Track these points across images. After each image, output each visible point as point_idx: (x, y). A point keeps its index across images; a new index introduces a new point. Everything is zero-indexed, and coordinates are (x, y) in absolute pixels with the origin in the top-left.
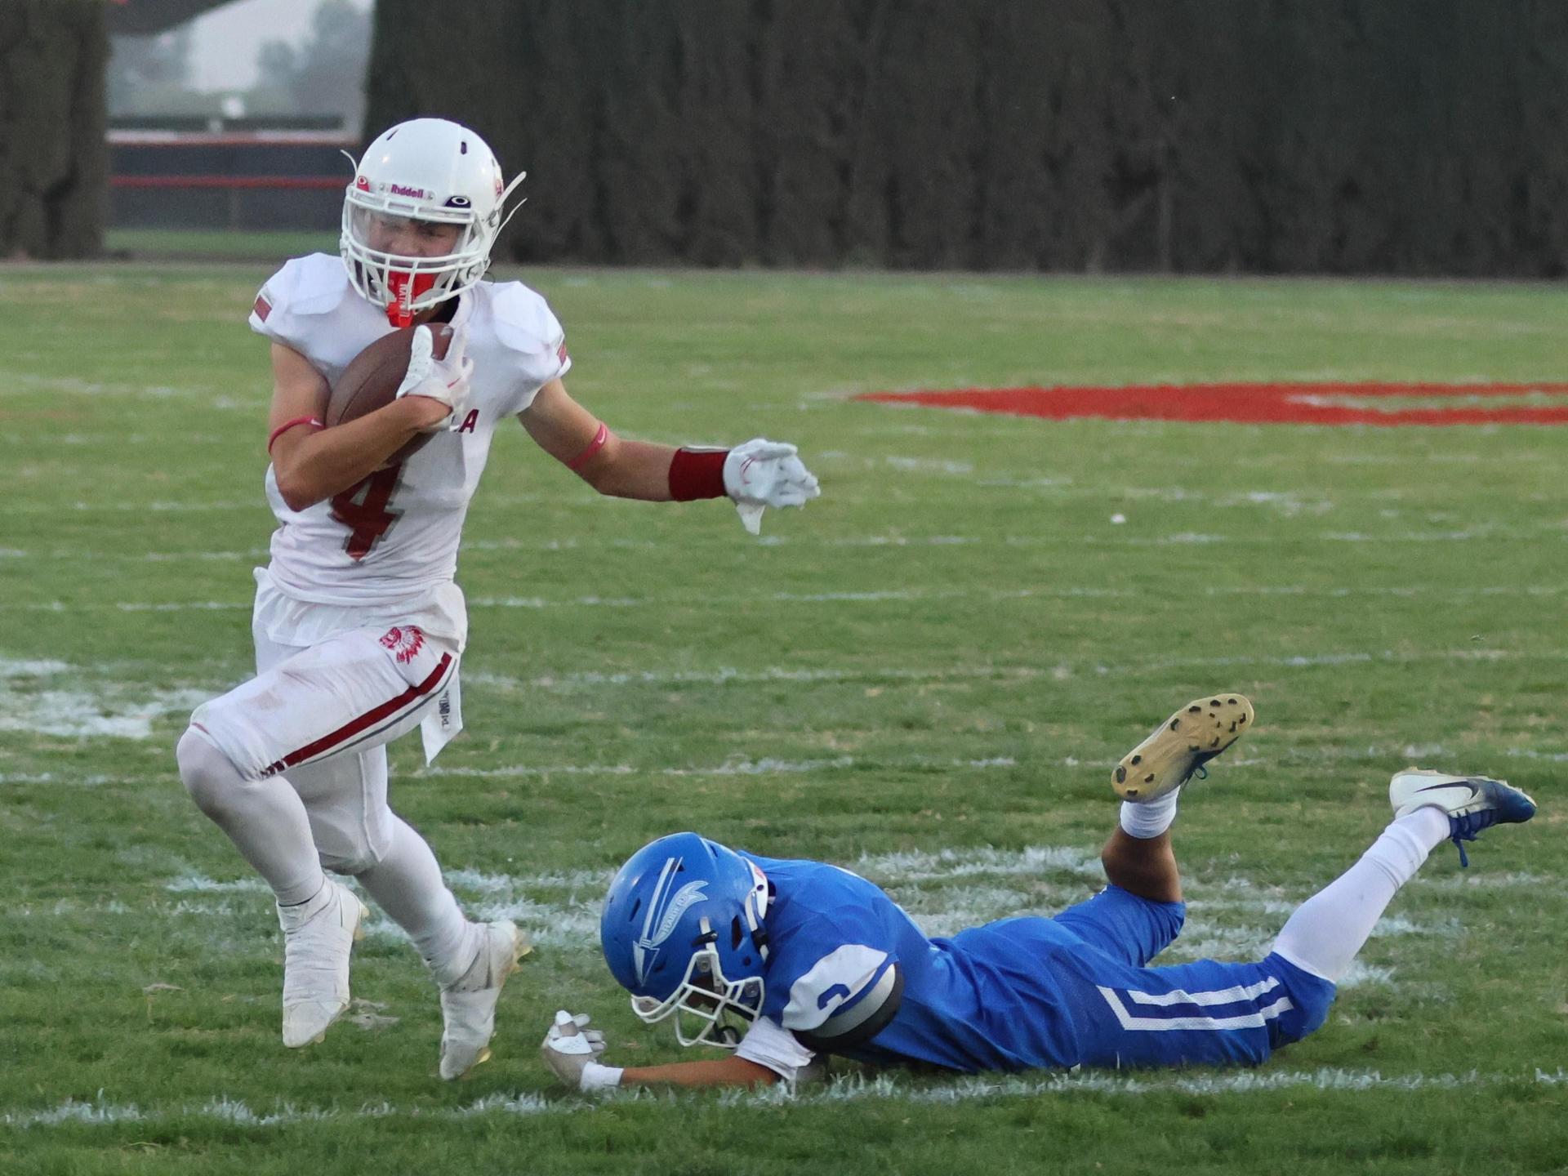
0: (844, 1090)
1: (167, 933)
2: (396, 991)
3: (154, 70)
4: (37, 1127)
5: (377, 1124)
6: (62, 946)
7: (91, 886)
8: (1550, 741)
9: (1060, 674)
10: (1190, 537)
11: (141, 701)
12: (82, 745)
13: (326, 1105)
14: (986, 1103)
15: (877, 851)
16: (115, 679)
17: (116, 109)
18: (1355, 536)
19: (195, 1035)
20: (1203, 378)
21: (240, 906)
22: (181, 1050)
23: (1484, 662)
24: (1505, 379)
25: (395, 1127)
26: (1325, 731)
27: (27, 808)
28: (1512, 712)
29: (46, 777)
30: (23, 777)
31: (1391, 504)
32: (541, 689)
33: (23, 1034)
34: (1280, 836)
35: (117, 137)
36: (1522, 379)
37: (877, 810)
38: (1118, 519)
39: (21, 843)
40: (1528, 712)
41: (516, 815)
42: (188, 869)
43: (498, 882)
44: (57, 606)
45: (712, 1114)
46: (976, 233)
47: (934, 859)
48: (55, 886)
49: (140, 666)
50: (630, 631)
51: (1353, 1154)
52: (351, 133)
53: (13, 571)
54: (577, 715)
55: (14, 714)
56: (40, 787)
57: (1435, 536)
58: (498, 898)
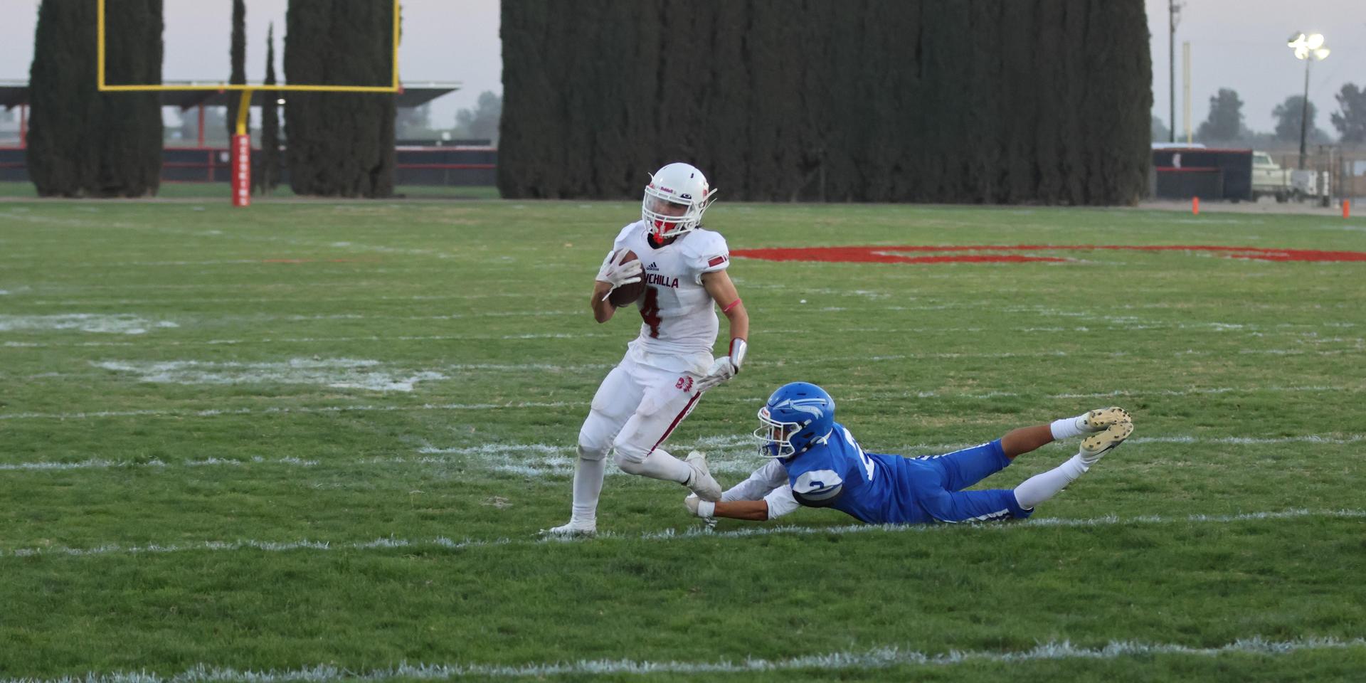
0: (693, 532)
1: (419, 470)
2: (512, 493)
3: (415, 122)
4: (367, 549)
5: (504, 547)
6: (377, 476)
7: (389, 451)
8: (978, 390)
9: (780, 364)
10: (833, 308)
11: (409, 376)
12: (385, 394)
13: (483, 539)
14: (749, 537)
15: (706, 436)
16: (398, 367)
17: (399, 137)
18: (899, 308)
19: (430, 511)
20: (839, 245)
21: (448, 459)
22: (425, 517)
23: (951, 358)
24: (959, 244)
25: (511, 548)
26: (887, 386)
27: (362, 420)
28: (962, 378)
29: (370, 407)
30: (360, 407)
31: (914, 295)
32: (571, 371)
33: (361, 511)
34: (868, 429)
35: (400, 148)
36: (966, 245)
37: (706, 419)
38: (803, 301)
39: (360, 434)
40: (969, 378)
41: (560, 422)
42: (428, 444)
43: (553, 449)
44: (374, 338)
45: (639, 542)
46: (746, 186)
47: (729, 439)
48: (374, 451)
49: (408, 362)
50: (607, 348)
51: (898, 558)
52: (494, 147)
53: (356, 324)
54: (585, 381)
55: (357, 382)
56: (368, 411)
57: (931, 308)
58: (553, 455)
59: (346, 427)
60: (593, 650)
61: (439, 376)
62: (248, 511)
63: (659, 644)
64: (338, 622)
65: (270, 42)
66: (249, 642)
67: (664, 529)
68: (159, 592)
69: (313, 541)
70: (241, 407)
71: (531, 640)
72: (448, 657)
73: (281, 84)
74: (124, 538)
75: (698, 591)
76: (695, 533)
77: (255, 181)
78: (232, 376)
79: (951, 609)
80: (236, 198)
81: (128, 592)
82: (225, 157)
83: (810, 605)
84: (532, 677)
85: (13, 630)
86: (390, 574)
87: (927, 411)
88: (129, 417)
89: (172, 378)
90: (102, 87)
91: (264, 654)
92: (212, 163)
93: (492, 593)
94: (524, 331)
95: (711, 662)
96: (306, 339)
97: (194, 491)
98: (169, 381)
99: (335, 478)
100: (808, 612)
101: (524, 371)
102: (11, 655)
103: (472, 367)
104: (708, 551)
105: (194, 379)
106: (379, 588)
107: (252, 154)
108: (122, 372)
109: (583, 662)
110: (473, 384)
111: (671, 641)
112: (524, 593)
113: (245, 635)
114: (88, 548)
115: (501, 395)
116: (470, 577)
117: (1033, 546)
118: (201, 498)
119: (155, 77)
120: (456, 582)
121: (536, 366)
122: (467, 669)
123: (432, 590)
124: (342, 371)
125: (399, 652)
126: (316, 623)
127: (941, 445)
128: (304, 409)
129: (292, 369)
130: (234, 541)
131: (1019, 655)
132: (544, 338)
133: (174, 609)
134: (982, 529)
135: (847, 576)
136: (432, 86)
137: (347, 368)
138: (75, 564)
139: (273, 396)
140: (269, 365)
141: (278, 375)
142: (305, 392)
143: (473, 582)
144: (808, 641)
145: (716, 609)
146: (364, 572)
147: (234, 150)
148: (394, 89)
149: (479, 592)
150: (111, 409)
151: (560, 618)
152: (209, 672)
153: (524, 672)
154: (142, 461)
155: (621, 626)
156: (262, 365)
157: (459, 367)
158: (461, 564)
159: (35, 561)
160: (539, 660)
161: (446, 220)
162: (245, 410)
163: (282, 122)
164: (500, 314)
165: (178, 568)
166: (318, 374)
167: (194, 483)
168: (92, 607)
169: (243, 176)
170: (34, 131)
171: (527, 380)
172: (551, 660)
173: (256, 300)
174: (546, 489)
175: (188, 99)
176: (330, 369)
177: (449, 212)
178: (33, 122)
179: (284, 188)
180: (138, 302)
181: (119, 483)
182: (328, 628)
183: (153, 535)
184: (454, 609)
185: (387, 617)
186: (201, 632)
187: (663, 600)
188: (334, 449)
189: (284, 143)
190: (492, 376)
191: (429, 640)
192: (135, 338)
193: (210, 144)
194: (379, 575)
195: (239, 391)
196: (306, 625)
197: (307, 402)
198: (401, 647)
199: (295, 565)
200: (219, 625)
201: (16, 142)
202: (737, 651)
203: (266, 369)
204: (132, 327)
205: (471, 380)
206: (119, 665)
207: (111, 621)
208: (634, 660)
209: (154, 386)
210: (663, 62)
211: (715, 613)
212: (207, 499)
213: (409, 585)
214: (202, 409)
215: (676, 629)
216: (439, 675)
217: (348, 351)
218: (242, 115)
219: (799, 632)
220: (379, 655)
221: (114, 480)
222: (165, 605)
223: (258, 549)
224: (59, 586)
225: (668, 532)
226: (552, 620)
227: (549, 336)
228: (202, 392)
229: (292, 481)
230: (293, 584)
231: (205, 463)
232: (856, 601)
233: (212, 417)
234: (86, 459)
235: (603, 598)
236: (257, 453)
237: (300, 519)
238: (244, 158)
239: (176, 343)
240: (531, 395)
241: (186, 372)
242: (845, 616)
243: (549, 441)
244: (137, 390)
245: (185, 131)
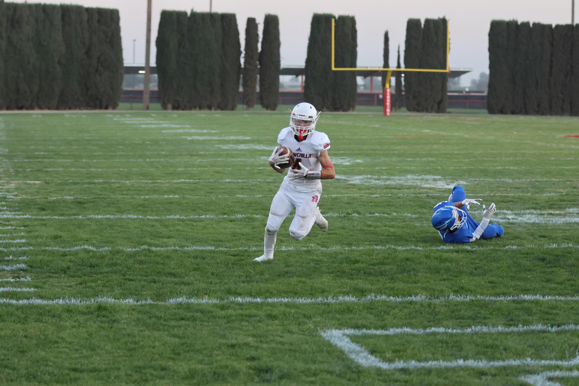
3: (454, 84)
4: (437, 250)
5: (490, 250)
11: (453, 183)
12: (444, 189)
13: (482, 247)
15: (569, 208)
16: (449, 179)
17: (449, 89)
25: (494, 250)
27: (435, 199)
29: (438, 194)
30: (434, 194)
32: (516, 182)
35: (449, 94)
37: (569, 201)
41: (512, 201)
43: (509, 212)
44: (440, 168)
45: (543, 249)
49: (453, 177)
50: (530, 173)
52: (485, 94)
53: (433, 162)
54: (522, 186)
55: (433, 184)
56: (437, 196)
58: (509, 214)
59: (429, 202)
60: (526, 291)
61: (465, 183)
62: (391, 234)
63: (551, 289)
64: (426, 278)
65: (399, 52)
66: (391, 285)
68: (356, 265)
69: (416, 247)
70: (388, 194)
71: (501, 286)
72: (469, 292)
73: (403, 68)
74: (342, 244)
75: (566, 269)
76: (565, 246)
77: (393, 105)
78: (384, 182)
80: (385, 113)
81: (344, 265)
82: (381, 96)
84: (502, 300)
85: (299, 279)
86: (446, 260)
88: (344, 197)
89: (361, 182)
90: (333, 69)
91: (397, 290)
92: (376, 98)
93: (486, 267)
94: (498, 166)
95: (572, 296)
96: (413, 168)
97: (370, 226)
98: (360, 183)
99: (425, 222)
101: (498, 181)
102: (299, 288)
103: (478, 179)
104: (570, 253)
105: (369, 183)
106: (442, 265)
107: (392, 95)
108: (341, 179)
109: (522, 295)
110: (478, 186)
111: (556, 288)
112: (498, 268)
113: (390, 283)
114: (329, 248)
115: (489, 191)
116: (477, 261)
118: (372, 229)
119: (354, 65)
120: (472, 263)
121: (502, 179)
122: (477, 297)
123: (462, 266)
124: (427, 180)
125: (450, 290)
126: (417, 278)
128: (412, 195)
129: (408, 179)
130: (385, 246)
132: (505, 169)
133: (362, 272)
136: (462, 70)
137: (429, 179)
138: (324, 254)
139: (400, 189)
140: (399, 177)
141: (402, 182)
142: (413, 188)
143: (478, 263)
145: (573, 276)
146: (436, 259)
147: (385, 94)
148: (447, 71)
149: (481, 267)
150: (337, 193)
151: (513, 278)
152: (376, 297)
153: (498, 299)
154: (349, 214)
155: (536, 282)
156: (396, 177)
157: (473, 179)
158: (474, 256)
159: (308, 252)
160: (504, 294)
161: (467, 122)
162: (390, 195)
163: (403, 83)
164: (489, 159)
165: (364, 256)
166: (418, 181)
167: (370, 223)
168: (330, 271)
169: (388, 104)
170: (307, 86)
171: (499, 185)
172: (509, 294)
173: (394, 152)
174: (507, 227)
175: (366, 74)
176: (422, 179)
177: (468, 119)
178: (306, 81)
179: (404, 109)
180: (347, 152)
181: (341, 222)
182: (422, 280)
183: (354, 243)
184: (471, 274)
185: (445, 277)
186: (373, 281)
187: (553, 272)
188: (425, 211)
189: (404, 91)
190: (485, 183)
191: (462, 285)
192: (346, 166)
193: (375, 91)
194: (442, 260)
195: (387, 187)
196: (414, 279)
197: (414, 192)
198: (451, 288)
199: (410, 256)
200: (379, 278)
201: (299, 90)
203: (397, 179)
204: (345, 162)
205: (477, 184)
206: (341, 293)
207: (338, 276)
208: (542, 295)
209: (354, 185)
210: (552, 61)
211: (573, 277)
212: (374, 229)
213: (454, 264)
214: (372, 194)
216: (465, 299)
217: (429, 173)
218: (388, 80)
220: (442, 291)
221: (338, 221)
222: (359, 270)
223: (395, 249)
224: (318, 262)
225: (554, 245)
226: (510, 279)
227: (508, 168)
228: (373, 187)
229: (408, 223)
230: (408, 263)
231: (374, 215)
233: (377, 197)
234: (328, 213)
235: (529, 270)
236: (395, 212)
237: (411, 238)
238: (388, 97)
239: (362, 168)
240: (501, 191)
241: (366, 180)
243: (508, 209)
244: (347, 186)
245: (365, 86)
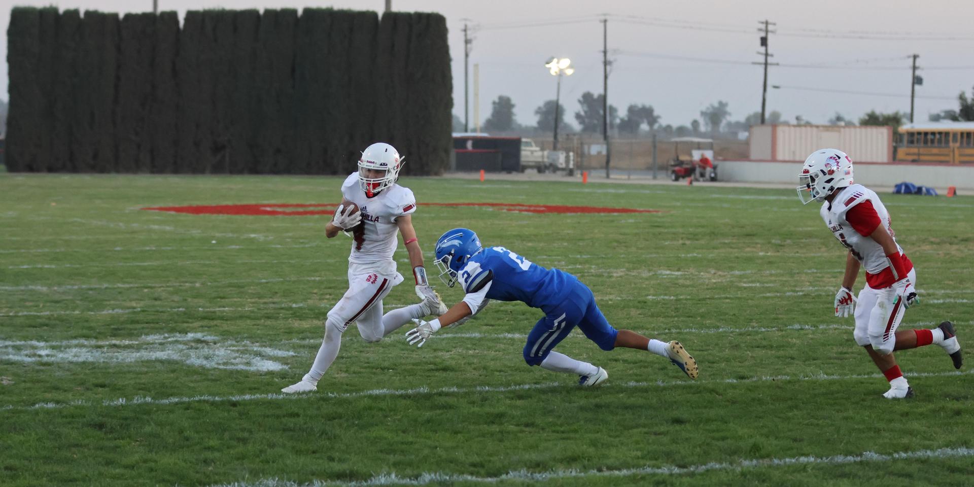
0: (138, 400)
2: (14, 374)
5: (8, 411)
9: (197, 285)
10: (234, 247)
14: (177, 404)
15: (146, 334)
18: (279, 246)
20: (238, 203)
23: (314, 281)
24: (321, 203)
25: (14, 412)
26: (271, 300)
28: (322, 294)
31: (290, 238)
32: (55, 290)
34: (258, 329)
36: (325, 203)
37: (147, 323)
38: (214, 242)
40: (327, 294)
41: (47, 325)
43: (42, 344)
45: (101, 407)
46: (175, 163)
50: (79, 274)
51: (278, 417)
52: (3, 137)
54: (64, 297)
57: (302, 246)
58: (42, 348)
60: (70, 482)
63: (114, 477)
67: (118, 398)
71: (27, 474)
75: (141, 441)
76: (139, 401)
79: (314, 452)
83: (218, 450)
87: (297, 316)
94: (23, 263)
100: (217, 455)
101: (22, 291)
104: (148, 413)
111: (123, 475)
112: (22, 443)
115: (6, 307)
117: (370, 408)
121: (30, 287)
127: (308, 340)
131: (360, 483)
132: (36, 268)
134: (335, 397)
135: (243, 430)
144: (217, 474)
145: (154, 453)
151: (47, 460)
155: (88, 465)
164: (6, 252)
171: (25, 297)
174: (38, 371)
187: (117, 447)
190: (1, 294)
202: (168, 481)
210: (118, 78)
211: (153, 455)
215: (126, 467)
219: (210, 468)
225: (121, 400)
226: (42, 461)
227: (40, 266)
232: (250, 447)
235: (77, 445)
240: (27, 307)
242: (242, 457)
243: (40, 338)
